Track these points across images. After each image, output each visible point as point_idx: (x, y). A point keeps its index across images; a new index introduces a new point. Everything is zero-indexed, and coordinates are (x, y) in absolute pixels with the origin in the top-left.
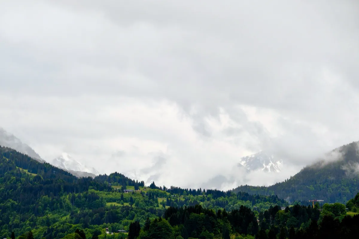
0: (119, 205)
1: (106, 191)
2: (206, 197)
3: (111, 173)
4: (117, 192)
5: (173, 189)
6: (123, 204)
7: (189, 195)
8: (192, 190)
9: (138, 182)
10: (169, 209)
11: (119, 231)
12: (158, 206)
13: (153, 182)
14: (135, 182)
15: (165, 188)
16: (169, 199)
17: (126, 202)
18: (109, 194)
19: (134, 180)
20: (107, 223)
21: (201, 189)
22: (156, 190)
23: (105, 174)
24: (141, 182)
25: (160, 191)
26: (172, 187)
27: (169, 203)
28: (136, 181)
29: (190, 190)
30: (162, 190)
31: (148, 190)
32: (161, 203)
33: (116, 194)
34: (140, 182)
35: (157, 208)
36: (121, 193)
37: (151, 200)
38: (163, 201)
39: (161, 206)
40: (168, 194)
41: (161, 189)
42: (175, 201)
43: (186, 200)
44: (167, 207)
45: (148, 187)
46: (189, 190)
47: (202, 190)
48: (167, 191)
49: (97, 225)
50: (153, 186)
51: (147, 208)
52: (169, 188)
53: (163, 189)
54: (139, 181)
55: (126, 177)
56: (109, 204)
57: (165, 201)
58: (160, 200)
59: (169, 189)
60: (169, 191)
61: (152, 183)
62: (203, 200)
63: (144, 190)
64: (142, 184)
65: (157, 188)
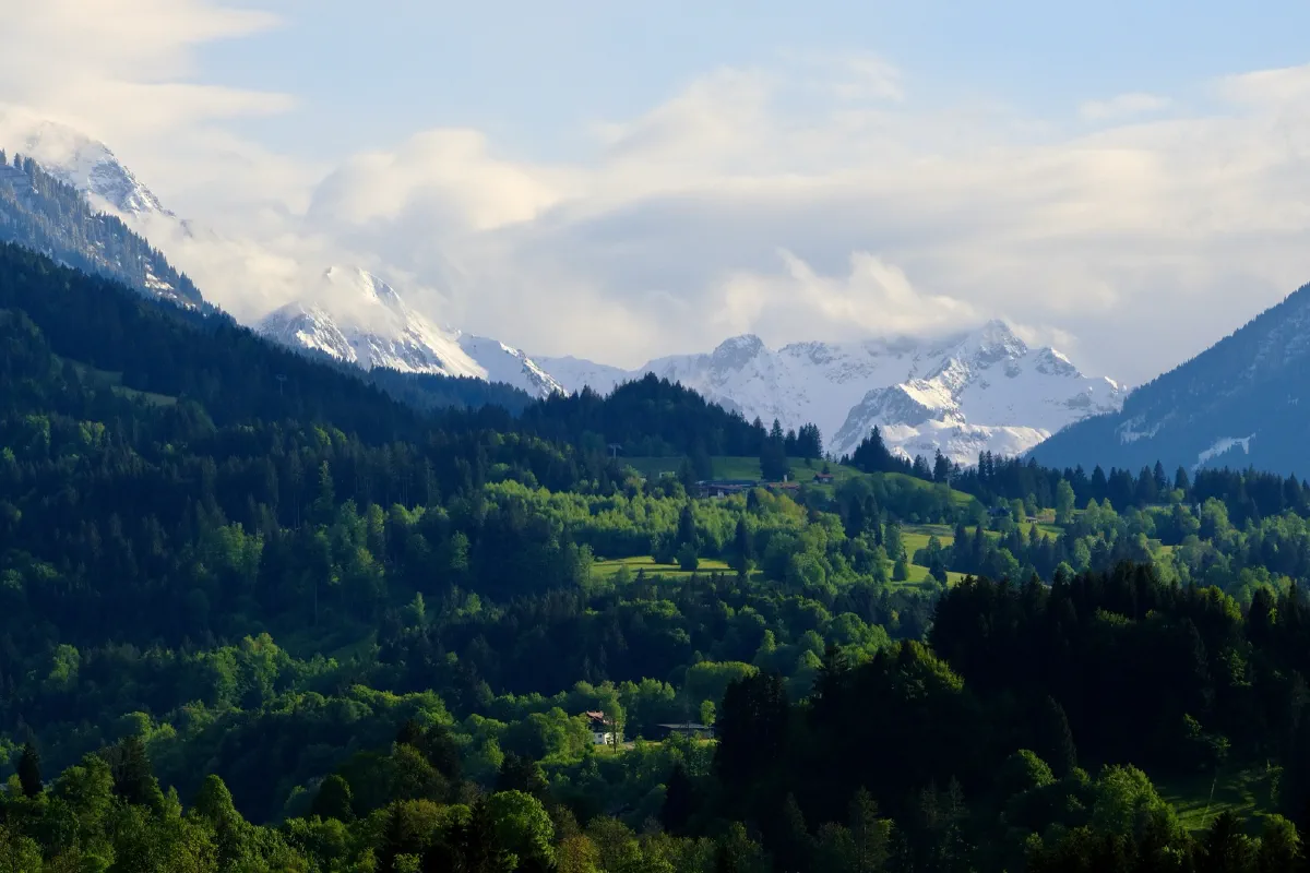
0: (672, 572)
1: (587, 491)
2: (1194, 512)
3: (620, 383)
4: (658, 498)
5: (990, 471)
6: (689, 565)
7: (1093, 503)
8: (1107, 476)
9: (785, 434)
10: (957, 591)
11: (670, 729)
12: (900, 574)
13: (876, 432)
14: (763, 430)
15: (942, 463)
16: (971, 530)
17: (711, 554)
18: (609, 506)
19: (758, 422)
20: (596, 685)
21: (1158, 465)
22: (889, 476)
23: (586, 389)
24: (802, 431)
25: (919, 483)
26: (990, 462)
27: (966, 554)
28: (769, 429)
29: (1098, 472)
30: (926, 476)
31: (844, 476)
32: (922, 558)
33: (648, 509)
34: (797, 436)
35: (893, 588)
36: (682, 503)
37: (862, 541)
38: (934, 544)
39: (918, 574)
40: (962, 498)
41: (919, 469)
42: (1002, 544)
43: (1071, 534)
44: (954, 578)
45: (845, 460)
46: (1089, 475)
47: (1170, 476)
48: (955, 486)
49: (538, 697)
50: (872, 453)
51: (833, 590)
52: (965, 459)
53: (932, 469)
54: (791, 426)
55: (711, 405)
56: (600, 571)
57: (947, 541)
58: (914, 541)
59: (972, 472)
60: (967, 481)
61: (869, 437)
62: (1170, 532)
63: (817, 478)
64: (807, 442)
65: (899, 465)
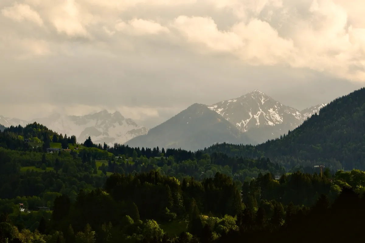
0: (39, 170)
1: (20, 150)
2: (166, 159)
3: (28, 124)
4: (37, 152)
5: (117, 148)
6: (44, 169)
7: (142, 156)
8: (145, 149)
9: (68, 138)
10: (111, 176)
11: (39, 208)
12: (95, 172)
13: (89, 138)
14: (62, 137)
15: (105, 146)
16: (112, 162)
17: (49, 166)
18: (25, 154)
19: (61, 134)
20: (22, 197)
21: (158, 148)
22: (92, 148)
23: (19, 126)
24: (72, 137)
25: (100, 150)
26: (117, 145)
27: (112, 167)
28: (64, 136)
29: (143, 148)
31: (82, 148)
32: (100, 168)
33: (35, 155)
34: (70, 138)
35: (94, 175)
36: (42, 154)
37: (86, 163)
38: (103, 165)
39: (100, 172)
40: (110, 154)
41: (100, 147)
42: (120, 165)
43: (137, 164)
44: (109, 174)
45: (82, 144)
46: (141, 149)
47: (160, 150)
48: (108, 151)
49: (7, 199)
50: (88, 142)
51: (79, 176)
52: (111, 145)
53: (103, 147)
54: (69, 136)
55: (50, 130)
56: (24, 169)
57: (107, 164)
58: (99, 164)
59: (113, 148)
60: (111, 150)
61: (88, 139)
62: (160, 164)
63: (75, 148)
64: (73, 139)
65: (95, 146)
